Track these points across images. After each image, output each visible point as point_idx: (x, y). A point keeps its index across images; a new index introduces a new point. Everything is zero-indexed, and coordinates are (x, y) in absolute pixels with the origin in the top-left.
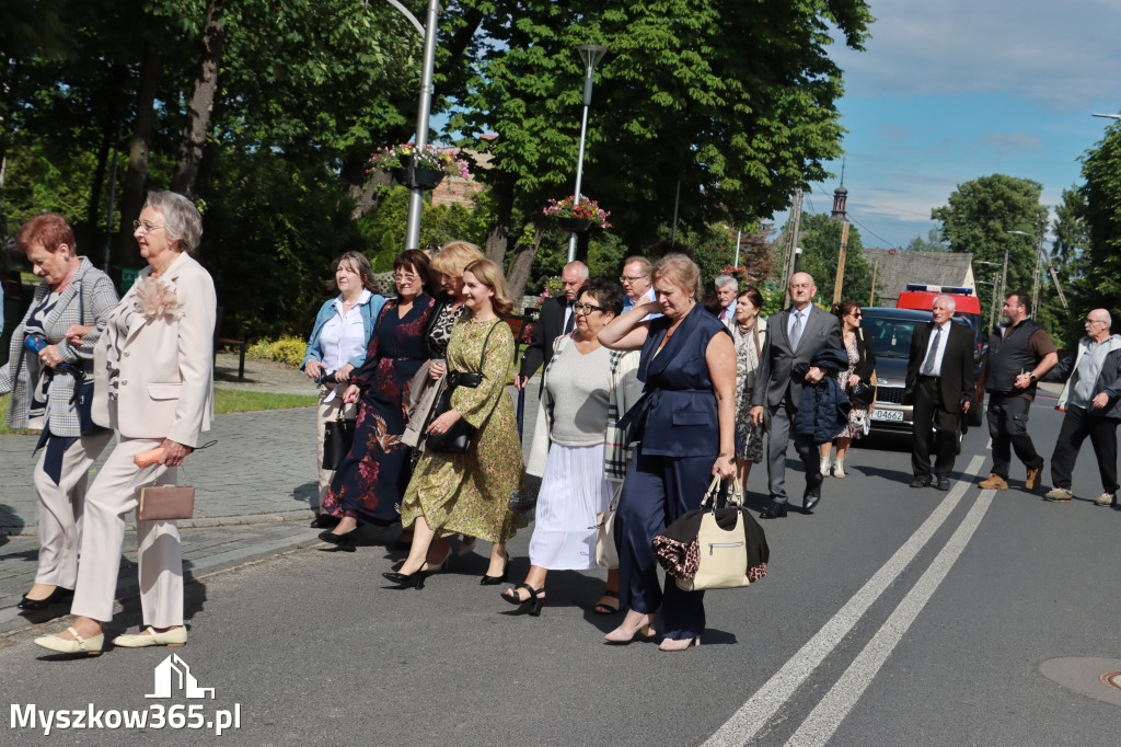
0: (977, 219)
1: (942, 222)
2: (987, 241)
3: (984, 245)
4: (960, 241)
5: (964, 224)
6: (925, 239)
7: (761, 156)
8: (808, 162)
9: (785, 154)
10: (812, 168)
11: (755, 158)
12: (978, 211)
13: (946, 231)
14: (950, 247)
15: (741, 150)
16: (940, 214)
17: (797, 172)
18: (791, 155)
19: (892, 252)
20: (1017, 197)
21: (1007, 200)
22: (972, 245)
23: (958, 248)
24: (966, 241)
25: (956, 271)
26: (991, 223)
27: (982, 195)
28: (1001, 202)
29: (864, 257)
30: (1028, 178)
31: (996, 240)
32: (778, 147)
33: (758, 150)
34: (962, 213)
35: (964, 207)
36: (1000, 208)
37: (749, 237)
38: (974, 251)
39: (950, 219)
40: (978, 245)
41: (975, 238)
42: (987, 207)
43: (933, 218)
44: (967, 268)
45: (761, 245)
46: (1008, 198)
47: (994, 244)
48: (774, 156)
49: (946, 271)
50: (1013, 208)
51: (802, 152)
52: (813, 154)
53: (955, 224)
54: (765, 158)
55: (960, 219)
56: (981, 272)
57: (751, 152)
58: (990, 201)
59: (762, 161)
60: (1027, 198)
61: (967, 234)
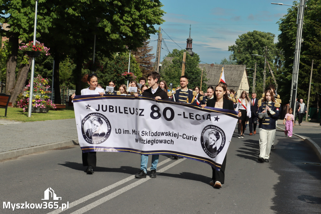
0: (247, 50)
1: (233, 52)
2: (252, 59)
3: (251, 61)
4: (240, 60)
5: (242, 52)
6: (228, 60)
7: (127, 23)
8: (148, 25)
9: (138, 23)
10: (150, 28)
11: (124, 25)
12: (248, 47)
13: (235, 55)
14: (237, 62)
15: (118, 22)
16: (232, 48)
17: (143, 30)
18: (140, 23)
19: (212, 65)
20: (264, 40)
21: (260, 42)
22: (246, 61)
23: (240, 63)
24: (243, 60)
25: (239, 72)
26: (253, 52)
27: (249, 40)
28: (257, 42)
29: (200, 67)
30: (269, 32)
31: (256, 59)
32: (134, 20)
33: (125, 21)
34: (241, 48)
35: (242, 45)
36: (257, 45)
37: (144, 60)
38: (246, 64)
39: (236, 50)
40: (248, 61)
41: (247, 58)
42: (252, 45)
43: (229, 50)
44: (244, 71)
45: (149, 63)
46: (260, 41)
47: (255, 60)
48: (133, 23)
49: (235, 72)
50: (263, 45)
51: (145, 22)
52: (150, 22)
53: (238, 52)
54: (129, 24)
55: (240, 50)
56: (250, 73)
57: (122, 22)
58: (252, 42)
59: (128, 26)
60: (268, 41)
61: (243, 56)
